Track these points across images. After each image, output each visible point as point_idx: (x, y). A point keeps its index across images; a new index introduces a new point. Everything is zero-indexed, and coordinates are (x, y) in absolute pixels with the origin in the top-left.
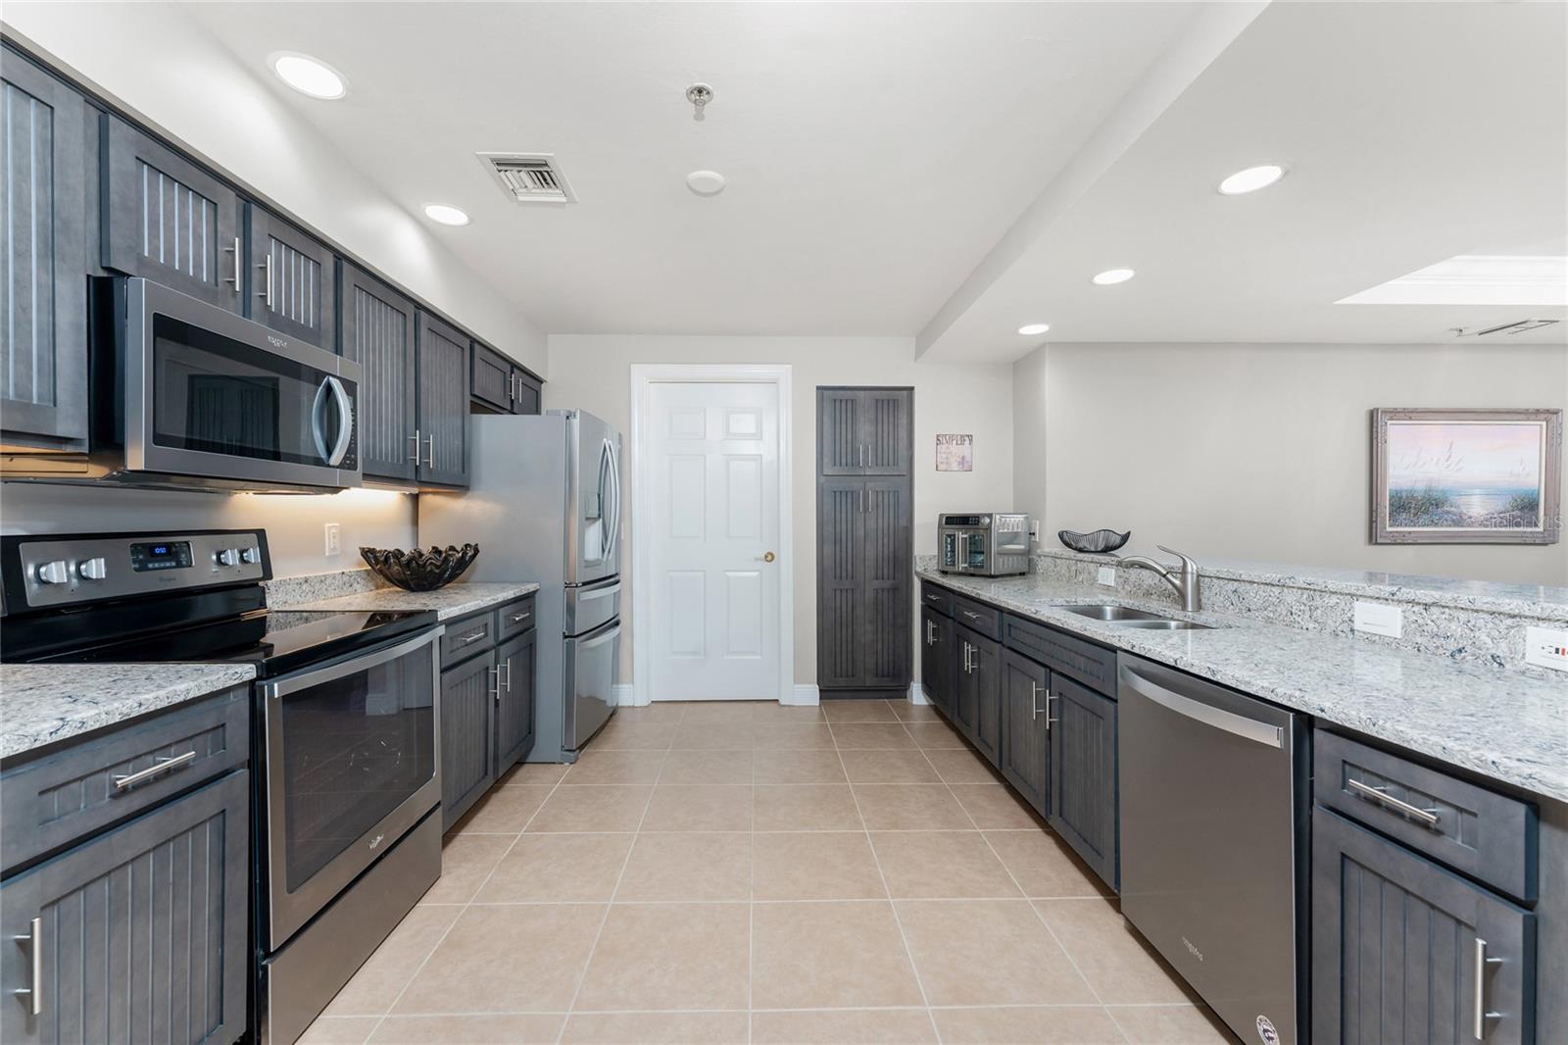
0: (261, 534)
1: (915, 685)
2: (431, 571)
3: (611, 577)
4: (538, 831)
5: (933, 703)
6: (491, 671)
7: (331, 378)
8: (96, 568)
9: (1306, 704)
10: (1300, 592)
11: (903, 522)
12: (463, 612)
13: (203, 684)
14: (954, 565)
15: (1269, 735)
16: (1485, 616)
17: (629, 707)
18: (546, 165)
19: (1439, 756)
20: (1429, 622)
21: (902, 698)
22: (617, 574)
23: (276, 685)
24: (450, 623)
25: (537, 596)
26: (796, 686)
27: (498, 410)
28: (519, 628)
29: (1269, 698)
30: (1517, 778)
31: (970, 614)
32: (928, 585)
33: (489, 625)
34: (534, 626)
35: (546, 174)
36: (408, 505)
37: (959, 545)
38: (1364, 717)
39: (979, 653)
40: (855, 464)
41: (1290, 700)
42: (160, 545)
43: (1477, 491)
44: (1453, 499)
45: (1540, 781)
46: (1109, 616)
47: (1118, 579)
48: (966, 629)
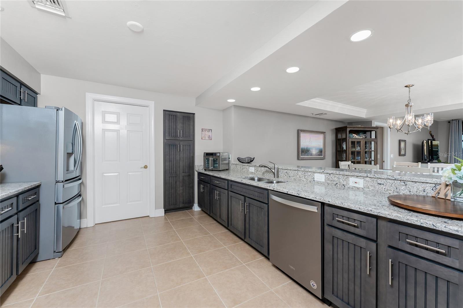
1: (195, 205)
3: (77, 177)
6: (16, 225)
9: (325, 200)
10: (302, 172)
11: (192, 155)
14: (209, 168)
15: (314, 209)
16: (341, 176)
17: (85, 228)
19: (358, 210)
20: (330, 178)
21: (191, 209)
22: (81, 175)
25: (40, 187)
26: (156, 211)
27: (12, 103)
28: (31, 203)
29: (314, 200)
30: (376, 213)
31: (216, 182)
32: (200, 174)
33: (14, 203)
34: (38, 201)
35: (55, 1)
37: (210, 162)
38: (340, 202)
39: (220, 193)
40: (176, 136)
41: (320, 200)
43: (314, 148)
44: (311, 150)
45: (381, 213)
46: (256, 180)
47: (255, 170)
48: (215, 187)
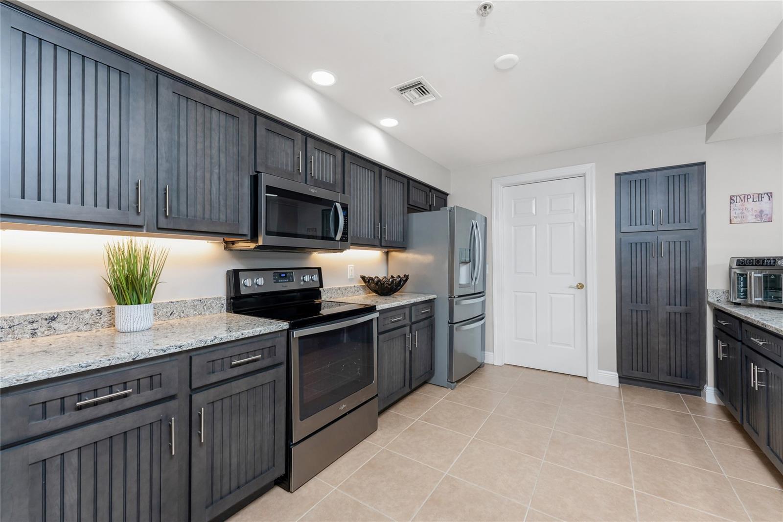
0: (319, 269)
1: (708, 388)
2: (387, 287)
4: (425, 421)
5: (723, 404)
6: (407, 336)
7: (337, 203)
8: (260, 281)
12: (390, 307)
13: (266, 329)
14: (746, 298)
18: (421, 83)
21: (697, 395)
22: (483, 292)
23: (294, 332)
24: (382, 312)
25: (435, 301)
26: (599, 371)
27: (423, 210)
28: (424, 316)
31: (756, 340)
32: (719, 313)
33: (406, 314)
34: (433, 316)
35: (422, 88)
36: (385, 257)
37: (752, 282)
39: (765, 374)
42: (283, 273)
48: (753, 353)
